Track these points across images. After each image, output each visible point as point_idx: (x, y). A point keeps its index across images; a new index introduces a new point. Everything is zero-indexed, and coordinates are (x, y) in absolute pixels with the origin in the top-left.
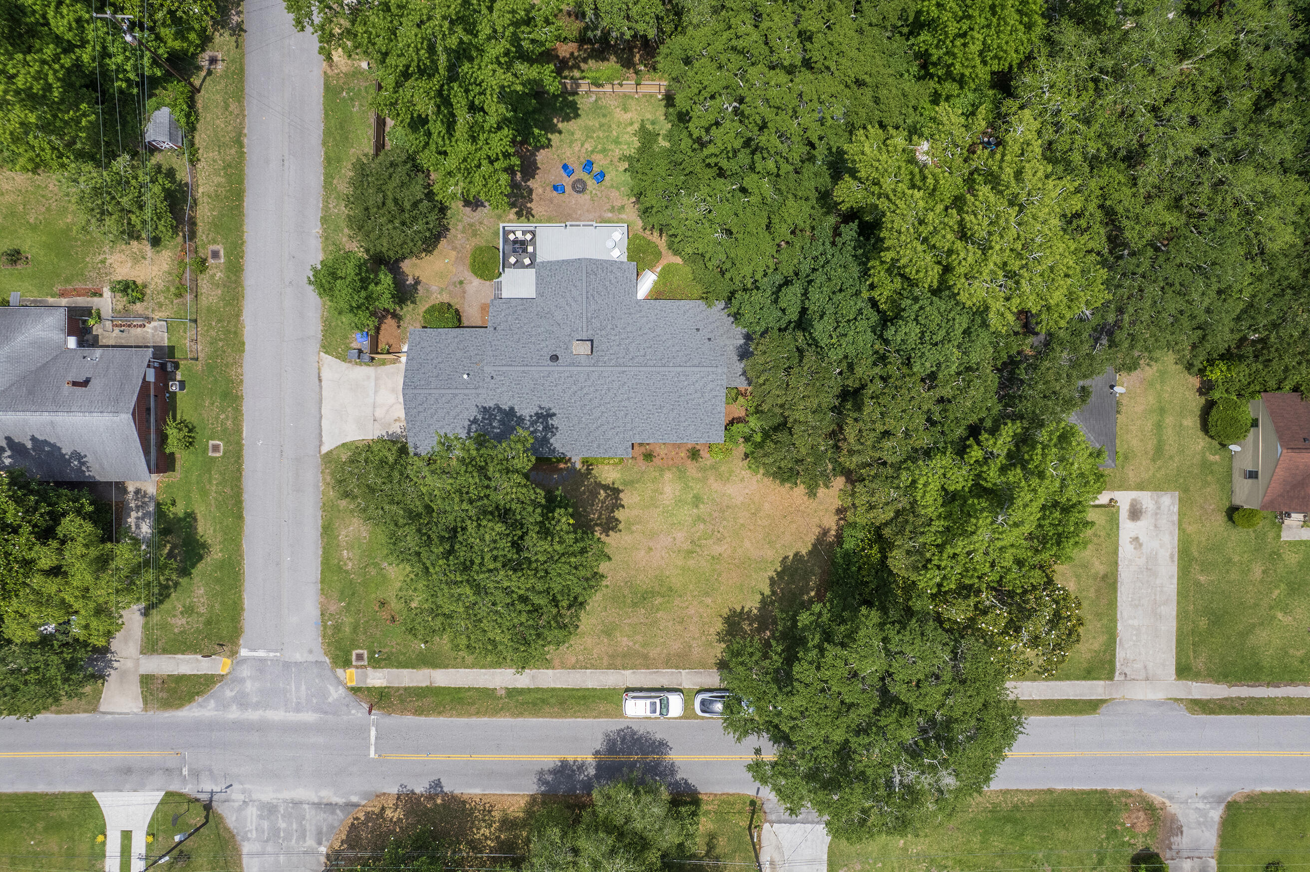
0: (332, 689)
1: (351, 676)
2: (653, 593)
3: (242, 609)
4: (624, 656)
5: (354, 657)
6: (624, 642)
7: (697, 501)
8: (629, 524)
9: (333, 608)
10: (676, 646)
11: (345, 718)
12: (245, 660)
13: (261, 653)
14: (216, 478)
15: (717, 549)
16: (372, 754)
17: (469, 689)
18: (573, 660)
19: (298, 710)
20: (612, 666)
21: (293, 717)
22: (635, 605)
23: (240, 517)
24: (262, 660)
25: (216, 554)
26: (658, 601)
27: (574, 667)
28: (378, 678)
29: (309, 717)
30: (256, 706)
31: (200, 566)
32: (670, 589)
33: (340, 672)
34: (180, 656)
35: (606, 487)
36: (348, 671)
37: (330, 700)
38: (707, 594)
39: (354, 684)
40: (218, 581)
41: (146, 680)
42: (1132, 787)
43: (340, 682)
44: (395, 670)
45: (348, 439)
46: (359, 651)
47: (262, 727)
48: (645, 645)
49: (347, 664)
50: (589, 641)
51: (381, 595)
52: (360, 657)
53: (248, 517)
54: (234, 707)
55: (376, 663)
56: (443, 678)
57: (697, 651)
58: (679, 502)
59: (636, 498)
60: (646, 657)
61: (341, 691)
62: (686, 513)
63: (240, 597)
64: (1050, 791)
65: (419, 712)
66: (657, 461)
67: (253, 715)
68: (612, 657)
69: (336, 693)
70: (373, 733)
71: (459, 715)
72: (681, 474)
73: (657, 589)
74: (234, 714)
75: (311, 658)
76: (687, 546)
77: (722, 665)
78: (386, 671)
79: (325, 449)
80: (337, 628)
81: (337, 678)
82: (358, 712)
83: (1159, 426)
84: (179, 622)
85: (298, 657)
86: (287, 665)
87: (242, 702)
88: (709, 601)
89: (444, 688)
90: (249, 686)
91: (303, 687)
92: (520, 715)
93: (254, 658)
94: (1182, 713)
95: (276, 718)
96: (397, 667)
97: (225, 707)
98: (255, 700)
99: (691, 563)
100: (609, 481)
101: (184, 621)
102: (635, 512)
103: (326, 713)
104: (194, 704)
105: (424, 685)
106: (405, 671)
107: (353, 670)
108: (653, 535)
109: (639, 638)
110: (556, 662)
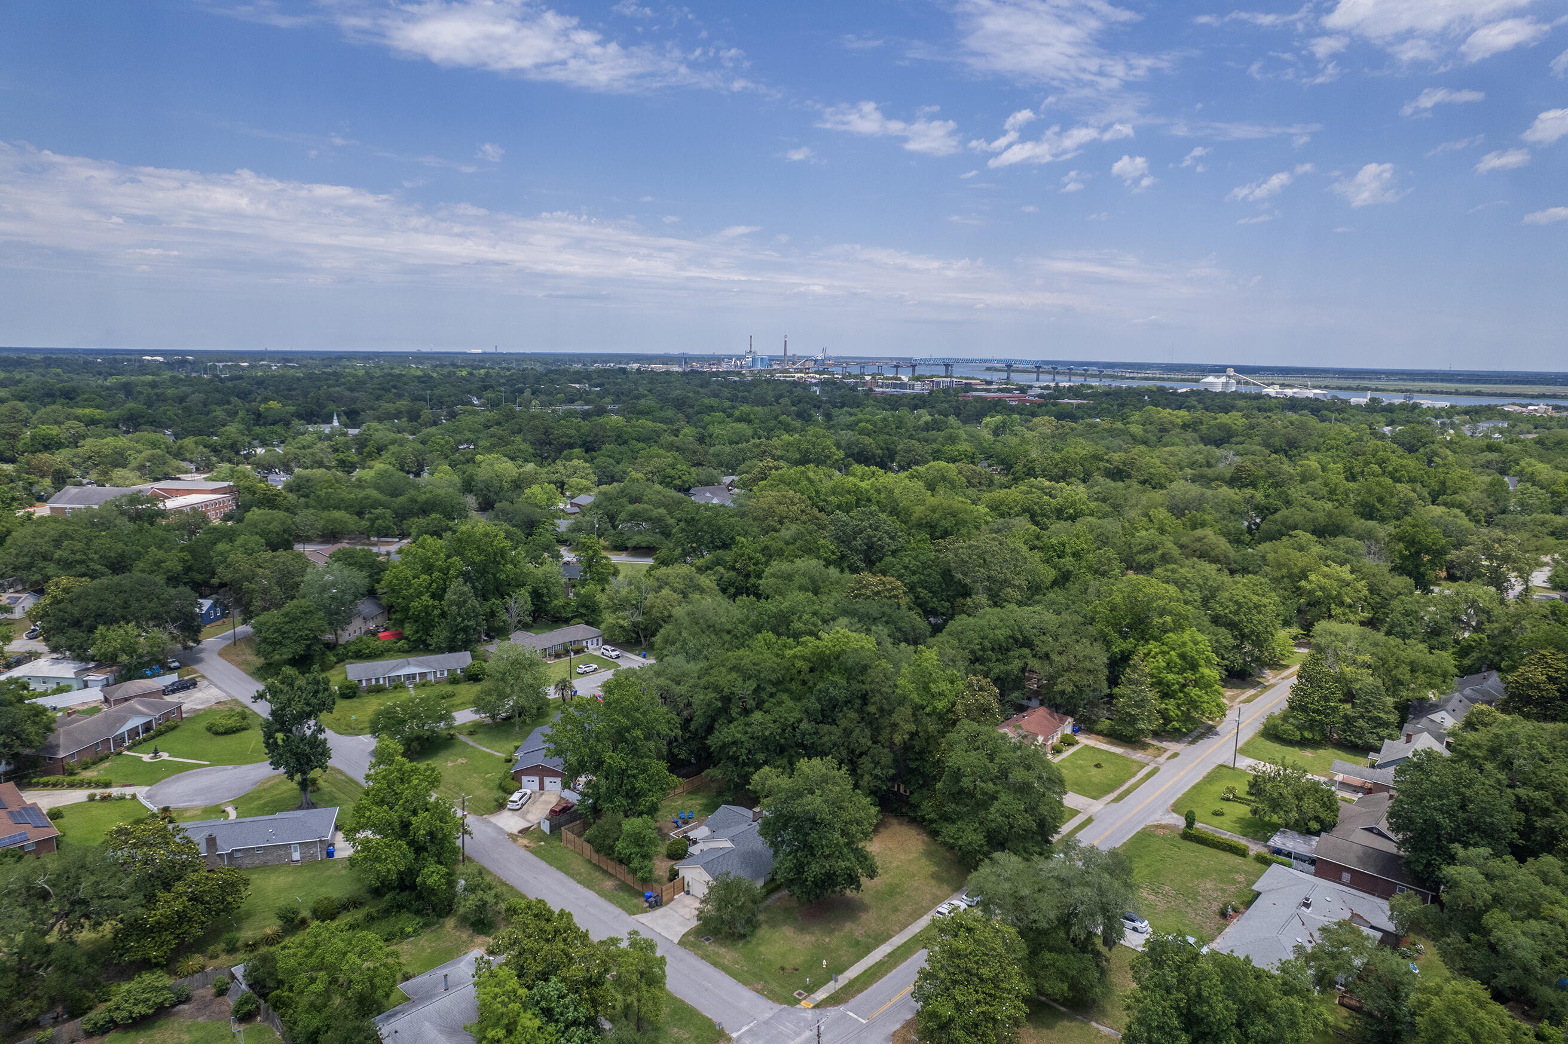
0: (804, 1014)
1: (807, 1004)
3: (710, 1020)
4: (915, 912)
5: (796, 996)
6: (907, 908)
9: (759, 987)
10: (928, 897)
12: (739, 1038)
13: (745, 1028)
16: (864, 1022)
17: (870, 968)
18: (897, 928)
20: (915, 920)
22: (892, 896)
24: (750, 1031)
26: (899, 890)
27: (902, 930)
28: (821, 995)
32: (897, 884)
33: (799, 1006)
36: (803, 1003)
37: (810, 1019)
38: (913, 877)
39: (812, 1005)
40: (681, 1019)
42: (1143, 826)
43: (805, 1009)
44: (825, 987)
45: (684, 932)
46: (796, 992)
48: (917, 904)
49: (798, 1002)
50: (892, 917)
51: (776, 967)
52: (799, 994)
55: (811, 990)
56: (853, 973)
57: (939, 893)
60: (923, 907)
61: (810, 1012)
63: (702, 1016)
64: (1125, 843)
65: (860, 991)
68: (911, 916)
69: (809, 1015)
70: (851, 1014)
71: (881, 978)
73: (892, 887)
75: (776, 1011)
78: (820, 990)
79: (676, 941)
80: (772, 992)
81: (800, 1008)
82: (832, 1012)
85: (768, 1015)
86: (766, 1023)
88: (917, 878)
89: (858, 976)
91: (787, 1024)
92: (906, 959)
93: (744, 1033)
94: (1114, 805)
96: (825, 984)
99: (892, 873)
105: (847, 982)
106: (831, 984)
107: (804, 1001)
110: (891, 933)
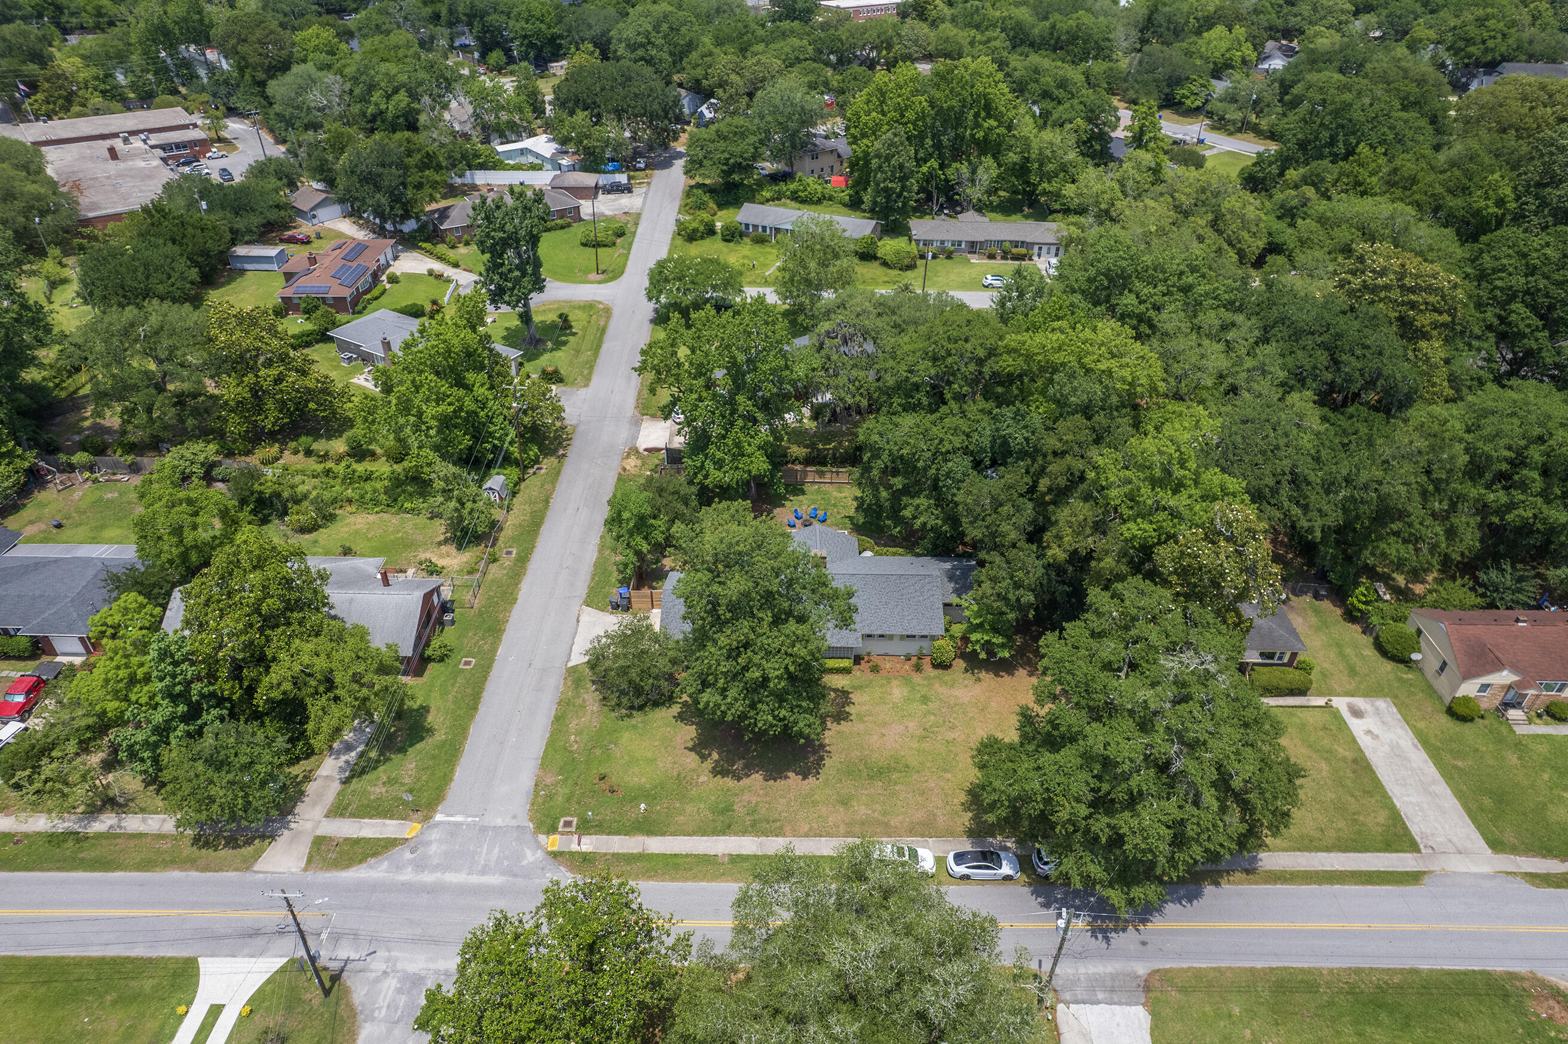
0: (528, 853)
1: (554, 842)
2: (890, 769)
3: (451, 780)
4: (863, 824)
5: (561, 823)
6: (861, 811)
7: (925, 700)
8: (861, 717)
9: (549, 780)
10: (919, 815)
11: (537, 881)
12: (438, 824)
13: (459, 818)
14: (460, 680)
15: (950, 736)
17: (687, 856)
18: (806, 828)
19: (483, 872)
20: (849, 834)
21: (475, 879)
22: (871, 778)
23: (475, 708)
24: (457, 825)
25: (440, 736)
26: (895, 776)
27: (806, 835)
28: (584, 844)
29: (495, 880)
30: (437, 868)
31: (418, 746)
32: (907, 766)
33: (542, 838)
34: (366, 821)
35: (836, 690)
36: (551, 837)
37: (524, 863)
38: (946, 771)
39: (555, 849)
40: (433, 757)
41: (319, 842)
43: (539, 846)
44: (605, 837)
46: (569, 819)
47: (434, 890)
48: (885, 813)
49: (551, 831)
50: (824, 810)
51: (603, 770)
52: (568, 824)
53: (482, 709)
54: (410, 869)
55: (585, 830)
56: (656, 845)
57: (941, 820)
58: (908, 700)
59: (866, 698)
60: (887, 825)
61: (540, 854)
62: (917, 708)
63: (452, 771)
66: (883, 673)
67: (428, 878)
68: (849, 824)
69: (533, 857)
71: (673, 880)
72: (907, 681)
73: (893, 765)
74: (407, 875)
75: (514, 823)
76: (920, 732)
77: (971, 833)
78: (594, 837)
79: (570, 664)
80: (550, 797)
81: (538, 842)
82: (554, 875)
83: (1342, 655)
84: (379, 790)
85: (499, 822)
86: (484, 829)
87: (420, 866)
88: (949, 776)
89: (658, 855)
90: (434, 849)
91: (496, 850)
92: (745, 880)
93: (449, 823)
94: (1523, 885)
95: (455, 880)
96: (609, 834)
97: (399, 868)
98: (435, 862)
99: (926, 746)
100: (839, 686)
101: (384, 790)
102: (864, 708)
103: (515, 876)
104: (364, 865)
105: (635, 852)
106: (616, 838)
107: (557, 837)
108: (884, 724)
109: (878, 807)
110: (788, 829)
